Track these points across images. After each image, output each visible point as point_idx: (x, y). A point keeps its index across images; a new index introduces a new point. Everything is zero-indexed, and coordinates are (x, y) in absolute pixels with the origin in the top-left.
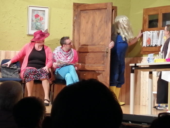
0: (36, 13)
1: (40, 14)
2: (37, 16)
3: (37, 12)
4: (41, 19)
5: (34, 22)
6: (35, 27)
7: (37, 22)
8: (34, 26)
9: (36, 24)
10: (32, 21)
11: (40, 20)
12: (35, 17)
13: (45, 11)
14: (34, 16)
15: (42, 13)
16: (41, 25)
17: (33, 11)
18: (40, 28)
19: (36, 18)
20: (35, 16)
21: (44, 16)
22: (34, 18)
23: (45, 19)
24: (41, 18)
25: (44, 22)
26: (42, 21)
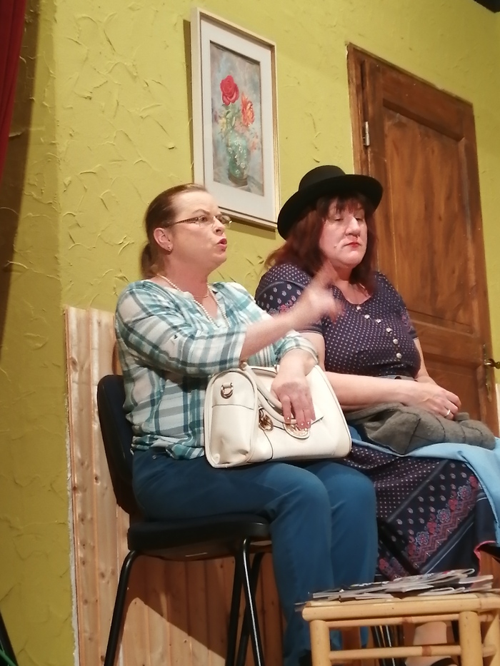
0: (223, 69)
1: (242, 76)
2: (229, 90)
4: (246, 115)
5: (219, 127)
6: (224, 159)
7: (233, 128)
8: (222, 153)
9: (227, 146)
10: (215, 117)
11: (242, 120)
12: (223, 95)
13: (257, 63)
14: (219, 89)
15: (247, 77)
16: (249, 152)
17: (215, 50)
18: (246, 173)
19: (226, 105)
20: (221, 87)
21: (258, 100)
22: (219, 103)
24: (245, 105)
25: (257, 137)
26: (251, 126)
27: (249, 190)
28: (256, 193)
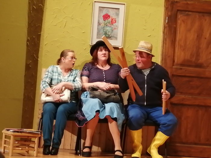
0: (104, 12)
1: (111, 13)
2: (106, 17)
3: (106, 10)
4: (113, 22)
5: (101, 26)
7: (107, 25)
8: (102, 32)
9: (104, 30)
10: (99, 24)
11: (111, 23)
12: (104, 18)
13: (119, 9)
15: (114, 13)
16: (112, 31)
17: (101, 8)
18: (110, 36)
19: (105, 20)
20: (103, 16)
21: (118, 17)
22: (102, 21)
23: (118, 22)
24: (112, 20)
25: (117, 26)
26: (114, 24)
27: (112, 39)
28: (114, 40)
